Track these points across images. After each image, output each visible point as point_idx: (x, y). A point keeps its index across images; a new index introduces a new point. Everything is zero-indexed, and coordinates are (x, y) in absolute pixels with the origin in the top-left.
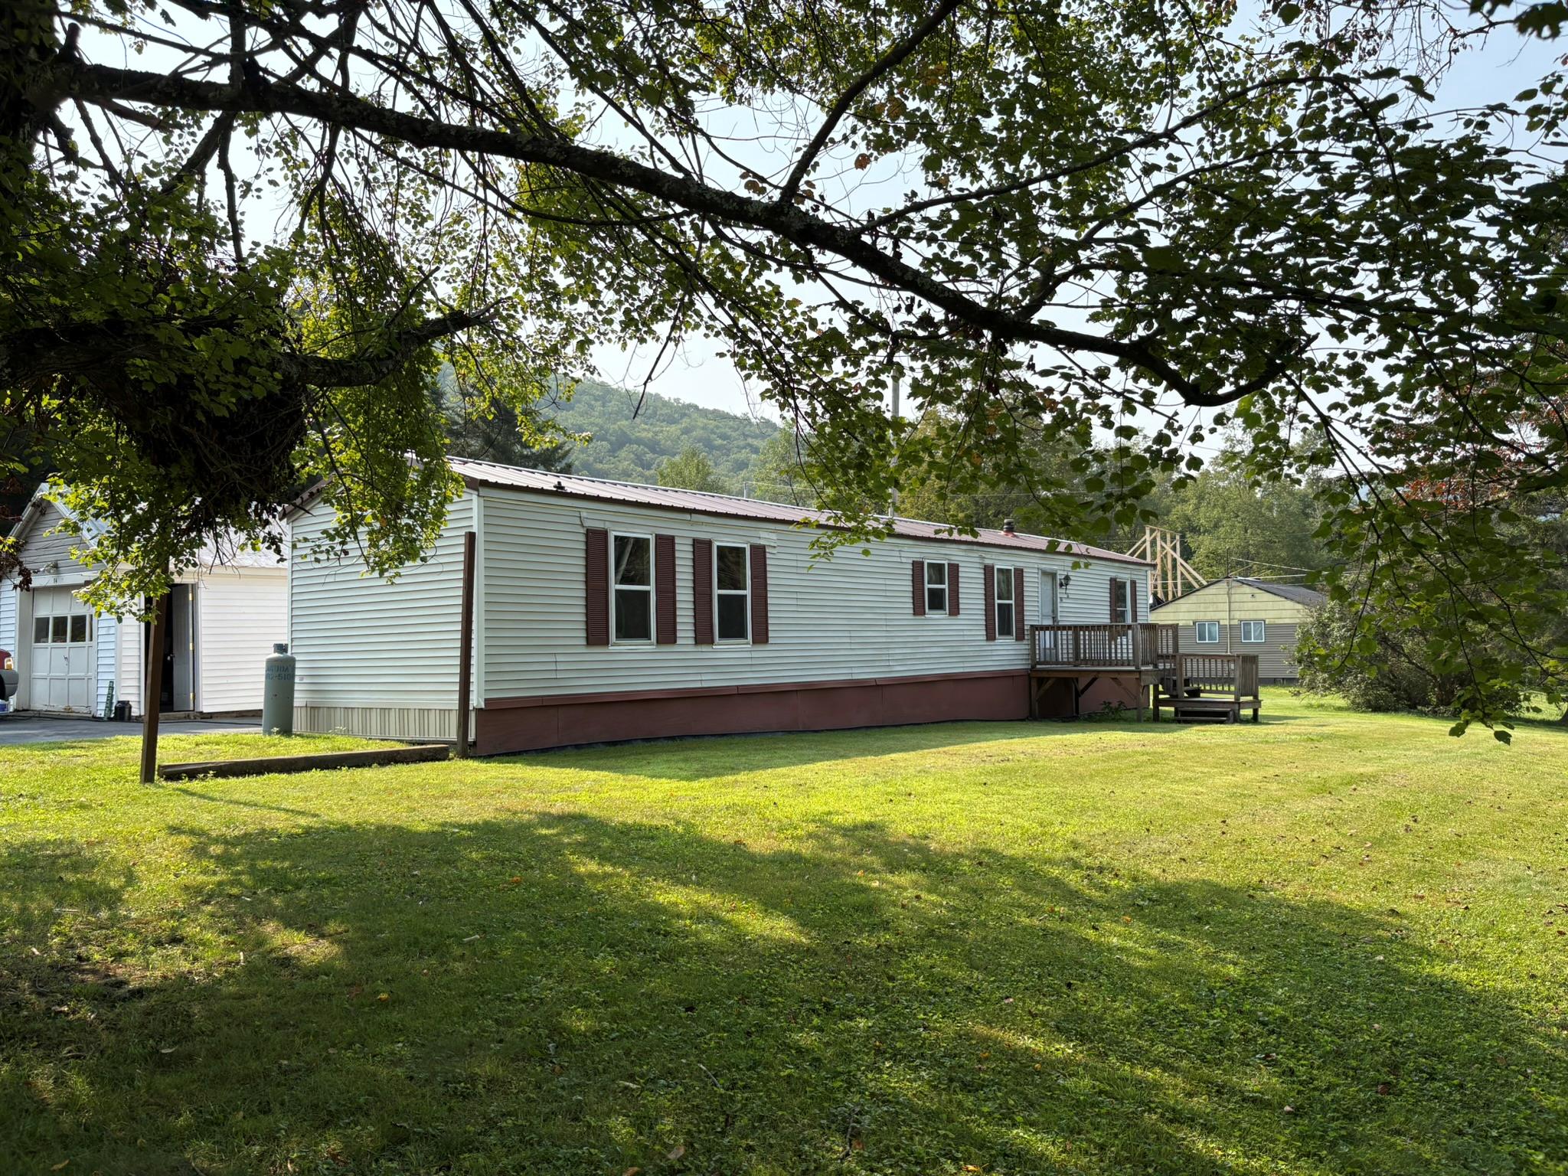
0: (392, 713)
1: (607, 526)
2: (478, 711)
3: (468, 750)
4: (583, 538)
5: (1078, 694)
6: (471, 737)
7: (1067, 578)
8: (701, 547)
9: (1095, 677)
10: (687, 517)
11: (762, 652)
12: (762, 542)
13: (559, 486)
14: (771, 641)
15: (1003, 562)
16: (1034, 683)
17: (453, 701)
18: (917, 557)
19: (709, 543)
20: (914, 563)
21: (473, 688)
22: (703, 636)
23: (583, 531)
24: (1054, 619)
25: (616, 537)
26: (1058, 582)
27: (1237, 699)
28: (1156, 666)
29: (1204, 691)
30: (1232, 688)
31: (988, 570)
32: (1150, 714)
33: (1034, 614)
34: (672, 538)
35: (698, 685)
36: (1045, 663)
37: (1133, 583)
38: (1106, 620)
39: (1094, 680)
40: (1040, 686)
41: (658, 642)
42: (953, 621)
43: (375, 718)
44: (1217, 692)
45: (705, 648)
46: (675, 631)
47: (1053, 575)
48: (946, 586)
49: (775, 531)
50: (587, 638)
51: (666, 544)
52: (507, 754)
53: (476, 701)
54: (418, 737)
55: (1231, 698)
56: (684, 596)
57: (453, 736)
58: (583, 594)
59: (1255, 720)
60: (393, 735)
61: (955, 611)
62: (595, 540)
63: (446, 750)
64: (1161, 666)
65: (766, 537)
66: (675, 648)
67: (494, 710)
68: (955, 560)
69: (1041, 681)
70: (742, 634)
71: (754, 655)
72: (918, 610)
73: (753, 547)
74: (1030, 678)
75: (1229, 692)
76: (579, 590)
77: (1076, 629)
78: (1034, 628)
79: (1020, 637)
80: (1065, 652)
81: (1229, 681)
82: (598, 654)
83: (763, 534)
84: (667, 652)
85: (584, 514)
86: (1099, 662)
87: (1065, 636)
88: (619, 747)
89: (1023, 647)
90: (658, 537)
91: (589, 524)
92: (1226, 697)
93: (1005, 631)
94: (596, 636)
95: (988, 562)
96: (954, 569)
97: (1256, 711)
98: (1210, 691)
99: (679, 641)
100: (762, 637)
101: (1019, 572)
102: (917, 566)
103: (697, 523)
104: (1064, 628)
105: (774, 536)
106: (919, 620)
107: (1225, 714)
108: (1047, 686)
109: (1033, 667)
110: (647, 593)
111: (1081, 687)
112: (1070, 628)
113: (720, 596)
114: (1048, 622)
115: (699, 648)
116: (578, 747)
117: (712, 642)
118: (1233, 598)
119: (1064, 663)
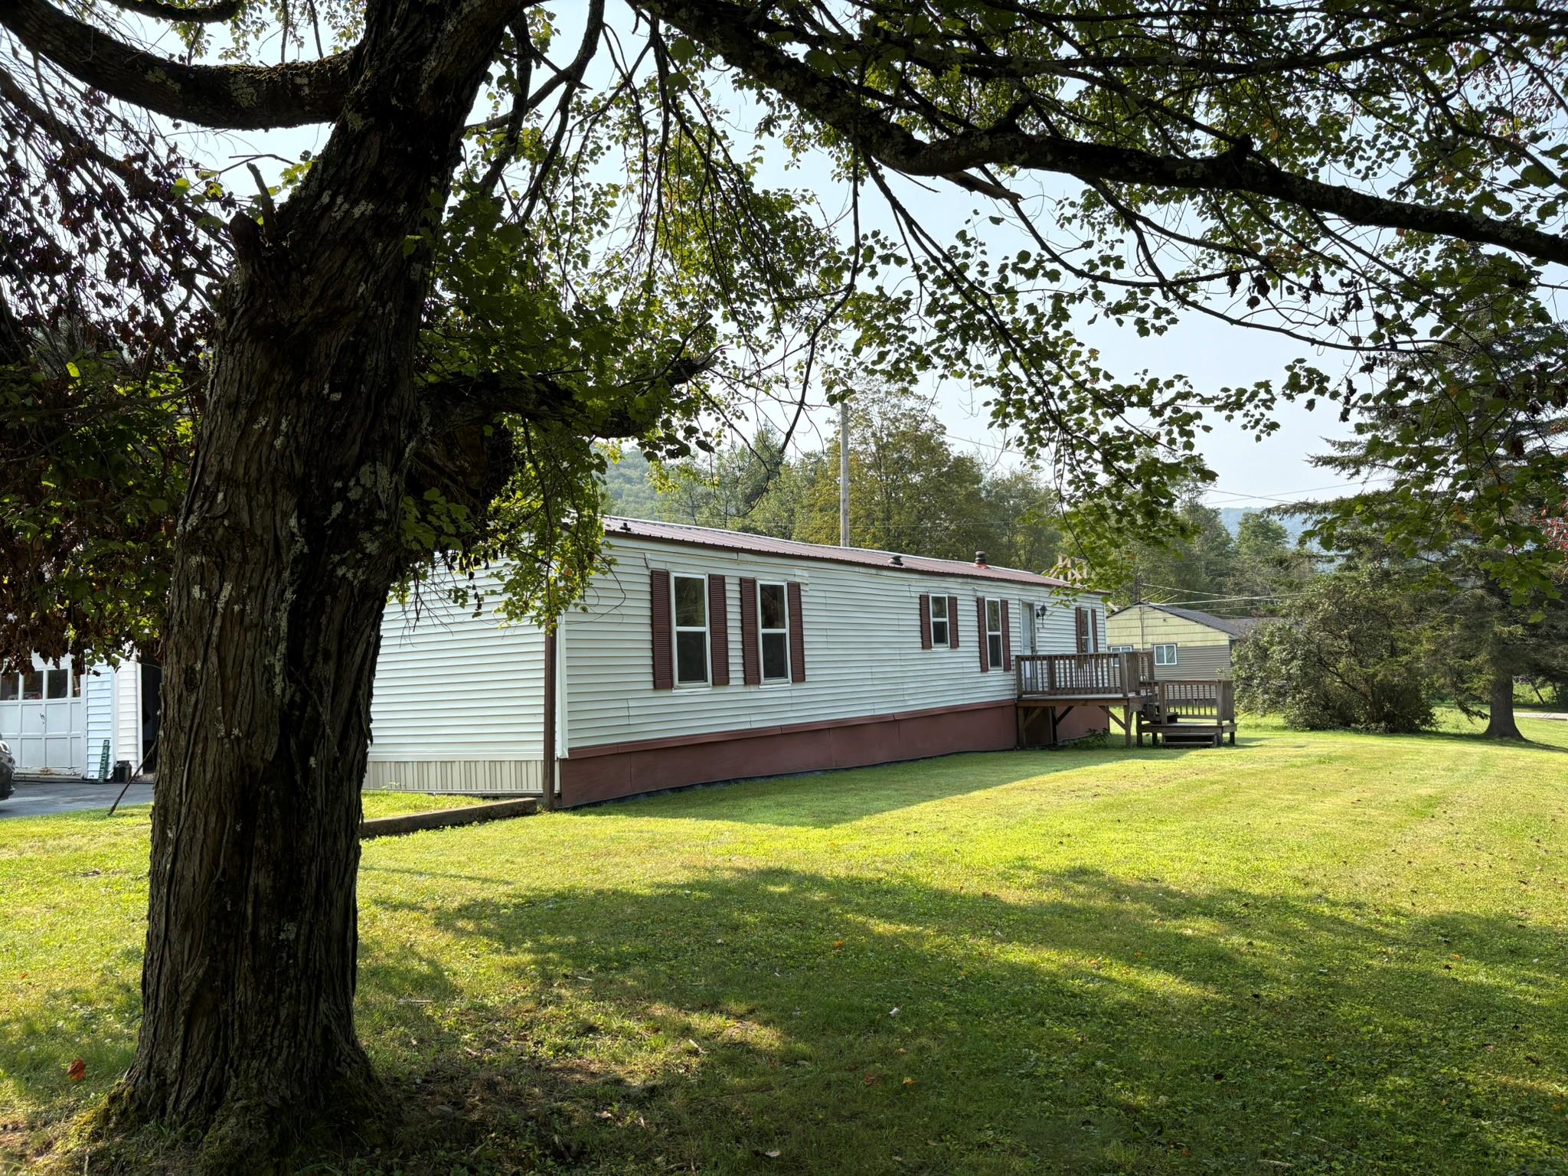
0: (456, 766)
1: (668, 567)
2: (563, 761)
3: (555, 802)
4: (648, 580)
5: (1056, 722)
6: (557, 789)
7: (1044, 609)
8: (747, 586)
9: (1070, 706)
10: (734, 556)
11: (800, 690)
12: (797, 580)
13: (625, 527)
14: (807, 679)
15: (992, 594)
16: (1021, 713)
17: (538, 752)
18: (922, 591)
19: (754, 582)
20: (921, 597)
21: (558, 737)
22: (751, 678)
23: (648, 572)
24: (1033, 649)
25: (676, 578)
26: (1034, 613)
27: (1220, 723)
28: (1138, 693)
29: (1182, 716)
30: (1215, 712)
31: (980, 602)
32: (1135, 740)
33: (1017, 646)
34: (723, 578)
35: (748, 726)
36: (1031, 693)
37: (1094, 611)
38: (1072, 650)
39: (1070, 708)
40: (1026, 716)
41: (714, 684)
42: (954, 653)
43: (433, 772)
44: (1199, 717)
45: (753, 688)
46: (728, 672)
47: (1030, 606)
48: (946, 620)
49: (807, 569)
50: (654, 682)
51: (718, 583)
52: (589, 805)
53: (561, 751)
54: (488, 791)
55: (1213, 722)
56: (734, 636)
57: (540, 790)
58: (649, 637)
59: (1232, 743)
60: (456, 789)
61: (955, 644)
62: (658, 580)
63: (533, 803)
64: (1143, 693)
65: (800, 574)
66: (727, 690)
67: (581, 760)
68: (954, 593)
69: (1028, 711)
70: (783, 674)
71: (794, 694)
72: (926, 645)
73: (791, 585)
74: (1017, 707)
75: (1211, 717)
76: (644, 634)
77: (1051, 659)
78: (1018, 659)
79: (1007, 669)
80: (1043, 682)
81: (1211, 703)
82: (664, 698)
83: (798, 572)
84: (723, 694)
85: (648, 556)
86: (1086, 691)
87: (1042, 667)
88: (687, 794)
89: (1011, 676)
90: (711, 578)
91: (653, 565)
92: (1206, 718)
93: (996, 663)
94: (662, 681)
95: (980, 594)
96: (953, 601)
97: (1232, 734)
98: (1187, 716)
99: (732, 682)
100: (799, 677)
101: (1005, 603)
102: (924, 599)
103: (742, 562)
104: (1040, 658)
106: (927, 654)
107: (1210, 738)
108: (1035, 715)
109: (1020, 697)
110: (704, 634)
111: (1058, 715)
112: (1044, 658)
113: (764, 635)
114: (1028, 653)
115: (748, 689)
116: (649, 794)
117: (758, 682)
118: (1146, 622)
119: (1043, 692)
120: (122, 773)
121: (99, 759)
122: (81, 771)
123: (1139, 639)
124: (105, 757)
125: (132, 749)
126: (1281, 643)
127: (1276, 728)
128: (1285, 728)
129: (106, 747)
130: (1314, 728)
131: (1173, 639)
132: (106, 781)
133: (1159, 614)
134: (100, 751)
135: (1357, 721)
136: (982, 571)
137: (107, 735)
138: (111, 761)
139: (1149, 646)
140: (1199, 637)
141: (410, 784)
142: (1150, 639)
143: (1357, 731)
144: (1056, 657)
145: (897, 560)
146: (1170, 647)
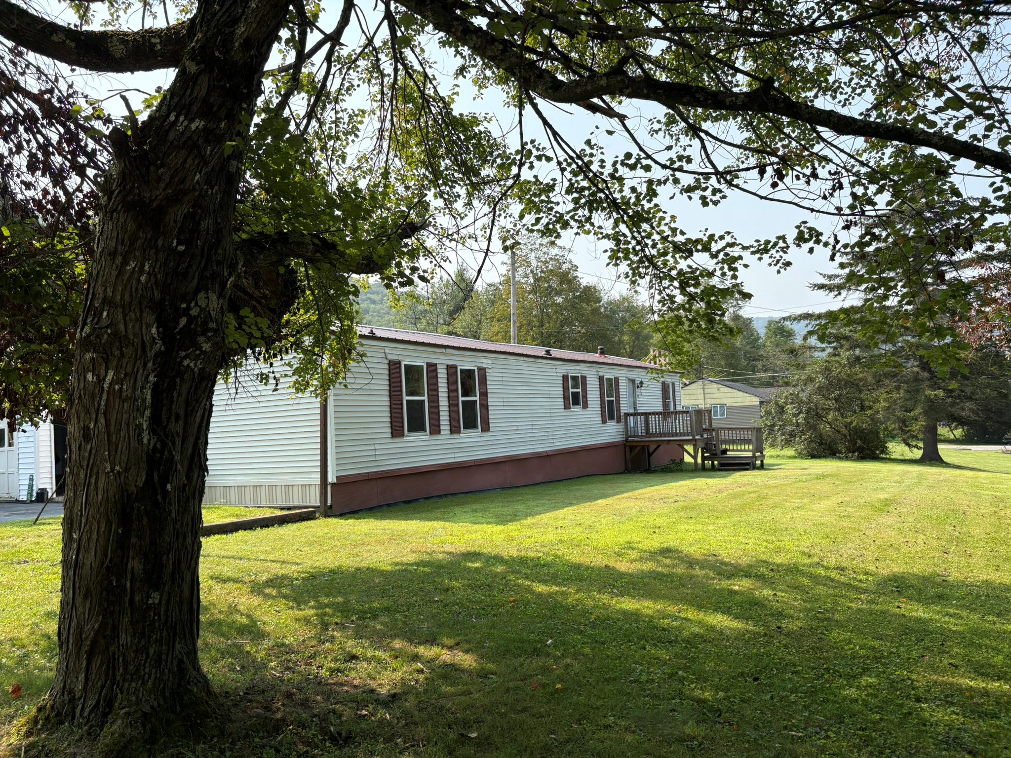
0: (263, 489)
1: (400, 358)
2: (333, 484)
3: (328, 511)
4: (387, 367)
5: (650, 455)
6: (329, 503)
7: (642, 383)
8: (451, 370)
9: (659, 444)
10: (443, 350)
11: (486, 437)
12: (484, 366)
13: (372, 332)
14: (491, 429)
15: (609, 374)
16: (628, 450)
17: (316, 479)
18: (564, 372)
19: (456, 367)
20: (563, 376)
21: (329, 469)
22: (454, 429)
23: (387, 362)
24: (635, 408)
25: (405, 365)
26: (635, 385)
27: (754, 454)
28: (702, 436)
29: (729, 450)
30: (751, 447)
31: (601, 379)
32: (700, 466)
33: (625, 406)
34: (435, 365)
35: (453, 460)
36: (634, 436)
37: (673, 384)
38: (660, 409)
39: (659, 446)
40: (631, 452)
41: (431, 433)
42: (585, 412)
43: (248, 493)
44: (741, 450)
45: (456, 436)
46: (440, 425)
47: (633, 381)
48: (580, 390)
49: (491, 358)
50: (392, 433)
51: (432, 368)
52: (350, 513)
53: (331, 478)
54: (284, 504)
55: (750, 454)
56: (444, 403)
57: (318, 503)
58: (388, 404)
59: (762, 467)
60: (263, 504)
61: (585, 406)
62: (394, 366)
63: (314, 512)
64: (705, 436)
66: (440, 437)
67: (343, 483)
68: (585, 373)
69: (632, 448)
70: (475, 427)
71: (483, 439)
72: (567, 407)
73: (480, 369)
74: (625, 446)
75: (749, 451)
76: (385, 401)
77: (646, 415)
78: (625, 415)
79: (619, 421)
80: (641, 430)
81: (748, 442)
82: (398, 443)
83: (484, 361)
84: (436, 440)
85: (387, 351)
86: (669, 435)
87: (641, 420)
88: (414, 504)
89: (621, 427)
90: (428, 365)
91: (390, 357)
92: (745, 452)
93: (611, 417)
94: (396, 432)
95: (601, 374)
96: (584, 378)
97: (762, 462)
98: (733, 450)
99: (442, 432)
100: (486, 428)
101: (617, 379)
102: (565, 378)
103: (448, 354)
104: (639, 414)
105: (489, 362)
106: (567, 412)
107: (748, 464)
108: (636, 451)
109: (627, 439)
110: (424, 401)
111: (651, 451)
112: (642, 414)
113: (463, 402)
114: (632, 411)
115: (452, 436)
116: (389, 505)
117: (459, 432)
118: (706, 391)
119: (642, 436)
120: (42, 496)
121: (26, 487)
122: (15, 495)
123: (702, 402)
124: (31, 486)
125: (49, 481)
126: (792, 403)
127: (790, 457)
128: (795, 457)
129: (31, 479)
130: (813, 456)
131: (724, 401)
132: (32, 502)
133: (715, 386)
134: (27, 482)
135: (840, 452)
136: (602, 359)
137: (31, 472)
138: (35, 488)
139: (708, 406)
140: (740, 400)
141: (233, 500)
142: (709, 401)
143: (840, 458)
144: (650, 414)
145: (548, 352)
146: (722, 406)
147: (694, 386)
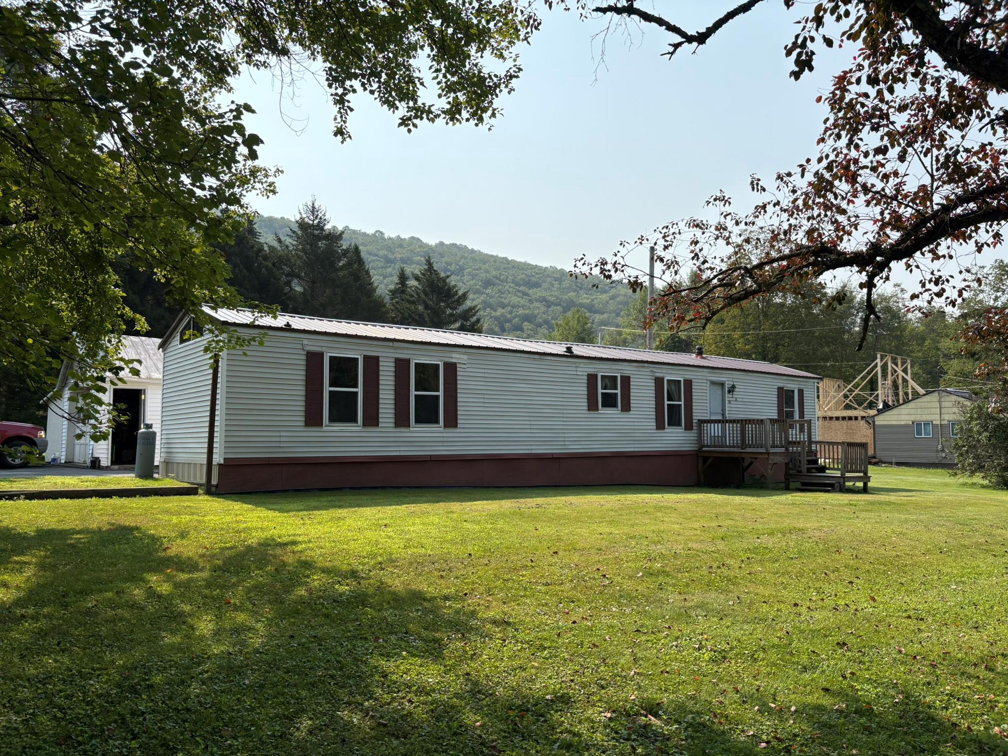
1: (324, 349)
2: (220, 465)
3: (212, 491)
4: (304, 357)
5: (744, 470)
6: (214, 481)
7: (735, 387)
9: (756, 457)
10: (391, 344)
11: (451, 433)
12: (454, 361)
13: (288, 325)
14: (459, 426)
15: (673, 375)
16: (700, 461)
18: (591, 371)
19: (408, 361)
20: (589, 375)
22: (402, 422)
23: (305, 353)
24: (723, 415)
25: (332, 359)
26: (724, 389)
31: (658, 381)
33: (700, 412)
34: (377, 359)
35: (397, 454)
36: (708, 446)
37: (801, 392)
39: (755, 459)
41: (364, 425)
42: (625, 415)
45: (403, 430)
46: (378, 418)
47: (722, 385)
48: (618, 391)
49: (465, 353)
50: (306, 421)
51: (372, 363)
53: (218, 459)
56: (387, 395)
57: (202, 481)
58: (305, 393)
59: (865, 490)
61: (626, 407)
62: (314, 358)
63: (196, 489)
65: (456, 357)
66: (378, 429)
67: (229, 466)
68: (627, 373)
69: (705, 459)
70: (435, 422)
71: (445, 435)
72: (592, 406)
73: (446, 365)
74: (697, 456)
75: (838, 469)
76: (300, 391)
77: (744, 422)
78: (701, 422)
79: (689, 427)
80: (731, 440)
82: (313, 432)
84: (371, 432)
85: (305, 343)
87: (732, 428)
89: (692, 435)
90: (366, 358)
91: (309, 348)
93: (675, 423)
94: (313, 418)
95: (658, 375)
96: (626, 379)
97: (865, 484)
99: (380, 425)
100: (452, 423)
101: (689, 382)
102: (592, 377)
103: (398, 348)
104: (730, 421)
105: (465, 357)
106: (593, 414)
109: (700, 449)
110: (356, 393)
111: (746, 463)
112: (736, 421)
113: (416, 396)
114: (720, 418)
115: (398, 430)
116: (297, 490)
117: (409, 426)
118: (943, 404)
119: (730, 447)
120: (95, 465)
133: (954, 398)
139: (945, 422)
142: (944, 417)
145: (569, 349)
147: (927, 398)
